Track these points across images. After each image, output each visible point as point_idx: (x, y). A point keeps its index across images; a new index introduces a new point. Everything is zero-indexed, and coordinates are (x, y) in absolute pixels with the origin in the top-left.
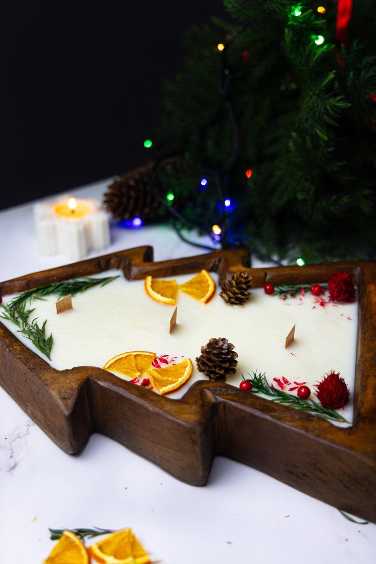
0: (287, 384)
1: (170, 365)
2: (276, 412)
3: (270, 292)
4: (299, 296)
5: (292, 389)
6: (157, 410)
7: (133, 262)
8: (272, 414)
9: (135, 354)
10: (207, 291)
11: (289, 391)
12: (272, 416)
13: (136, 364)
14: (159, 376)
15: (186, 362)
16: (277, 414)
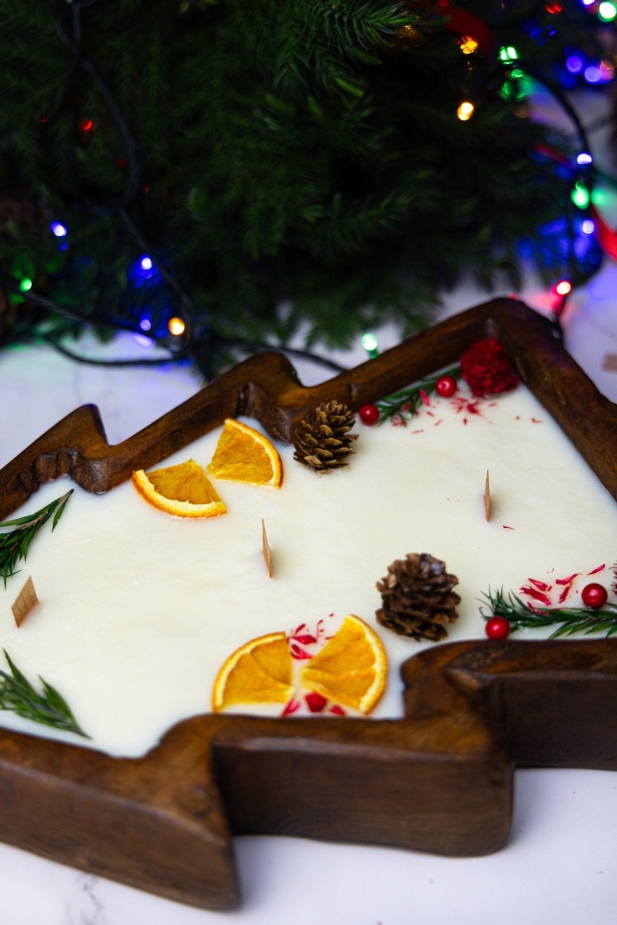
0: (546, 591)
1: (321, 641)
2: (601, 660)
3: (371, 421)
4: (423, 409)
5: (563, 597)
6: (399, 754)
7: (88, 453)
8: (599, 666)
9: (248, 650)
10: (267, 460)
11: (560, 602)
12: (601, 671)
13: (266, 670)
14: (327, 676)
15: (352, 624)
16: (605, 662)
